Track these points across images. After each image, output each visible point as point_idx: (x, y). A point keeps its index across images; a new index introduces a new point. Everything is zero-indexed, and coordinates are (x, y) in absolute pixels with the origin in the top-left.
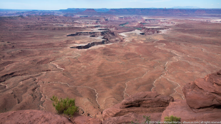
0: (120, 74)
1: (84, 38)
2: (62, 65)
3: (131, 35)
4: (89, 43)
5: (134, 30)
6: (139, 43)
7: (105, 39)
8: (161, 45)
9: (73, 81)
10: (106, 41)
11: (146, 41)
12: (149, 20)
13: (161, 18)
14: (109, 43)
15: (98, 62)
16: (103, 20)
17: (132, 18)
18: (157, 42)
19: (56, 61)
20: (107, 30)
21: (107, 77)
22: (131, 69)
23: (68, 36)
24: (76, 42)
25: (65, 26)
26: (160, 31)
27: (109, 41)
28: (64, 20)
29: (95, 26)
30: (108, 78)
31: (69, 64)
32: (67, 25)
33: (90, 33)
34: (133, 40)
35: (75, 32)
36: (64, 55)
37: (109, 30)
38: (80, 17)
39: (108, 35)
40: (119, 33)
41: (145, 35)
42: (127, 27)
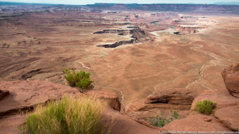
0: (149, 76)
1: (111, 36)
2: (88, 64)
3: (163, 34)
4: (116, 41)
5: (167, 29)
6: (171, 43)
7: (134, 38)
8: (198, 46)
9: (99, 82)
10: (135, 40)
11: (181, 42)
12: (185, 17)
13: (199, 15)
14: (138, 43)
15: (125, 63)
16: (132, 17)
17: (166, 15)
18: (192, 43)
19: (82, 60)
20: (137, 28)
21: (134, 79)
22: (161, 72)
23: (94, 33)
24: (102, 40)
25: (92, 22)
26: (198, 30)
28: (91, 15)
29: (123, 24)
30: (135, 81)
31: (95, 63)
32: (94, 22)
33: (118, 31)
34: (165, 40)
35: (101, 29)
36: (90, 53)
37: (139, 28)
38: (108, 13)
39: (138, 33)
40: (151, 31)
41: (180, 35)
42: (160, 25)
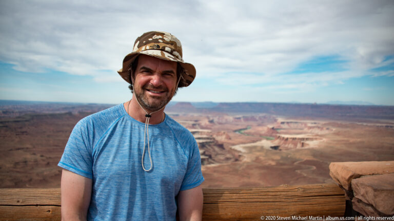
3: (254, 150)
5: (260, 140)
6: (267, 164)
7: (206, 155)
8: (309, 168)
10: (208, 159)
11: (281, 162)
12: (288, 123)
13: (308, 119)
14: (213, 163)
16: (204, 123)
17: (257, 118)
18: (300, 163)
20: (211, 139)
26: (307, 142)
27: (214, 160)
34: (257, 158)
37: (214, 139)
39: (212, 148)
40: (234, 145)
41: (280, 150)
42: (248, 134)
